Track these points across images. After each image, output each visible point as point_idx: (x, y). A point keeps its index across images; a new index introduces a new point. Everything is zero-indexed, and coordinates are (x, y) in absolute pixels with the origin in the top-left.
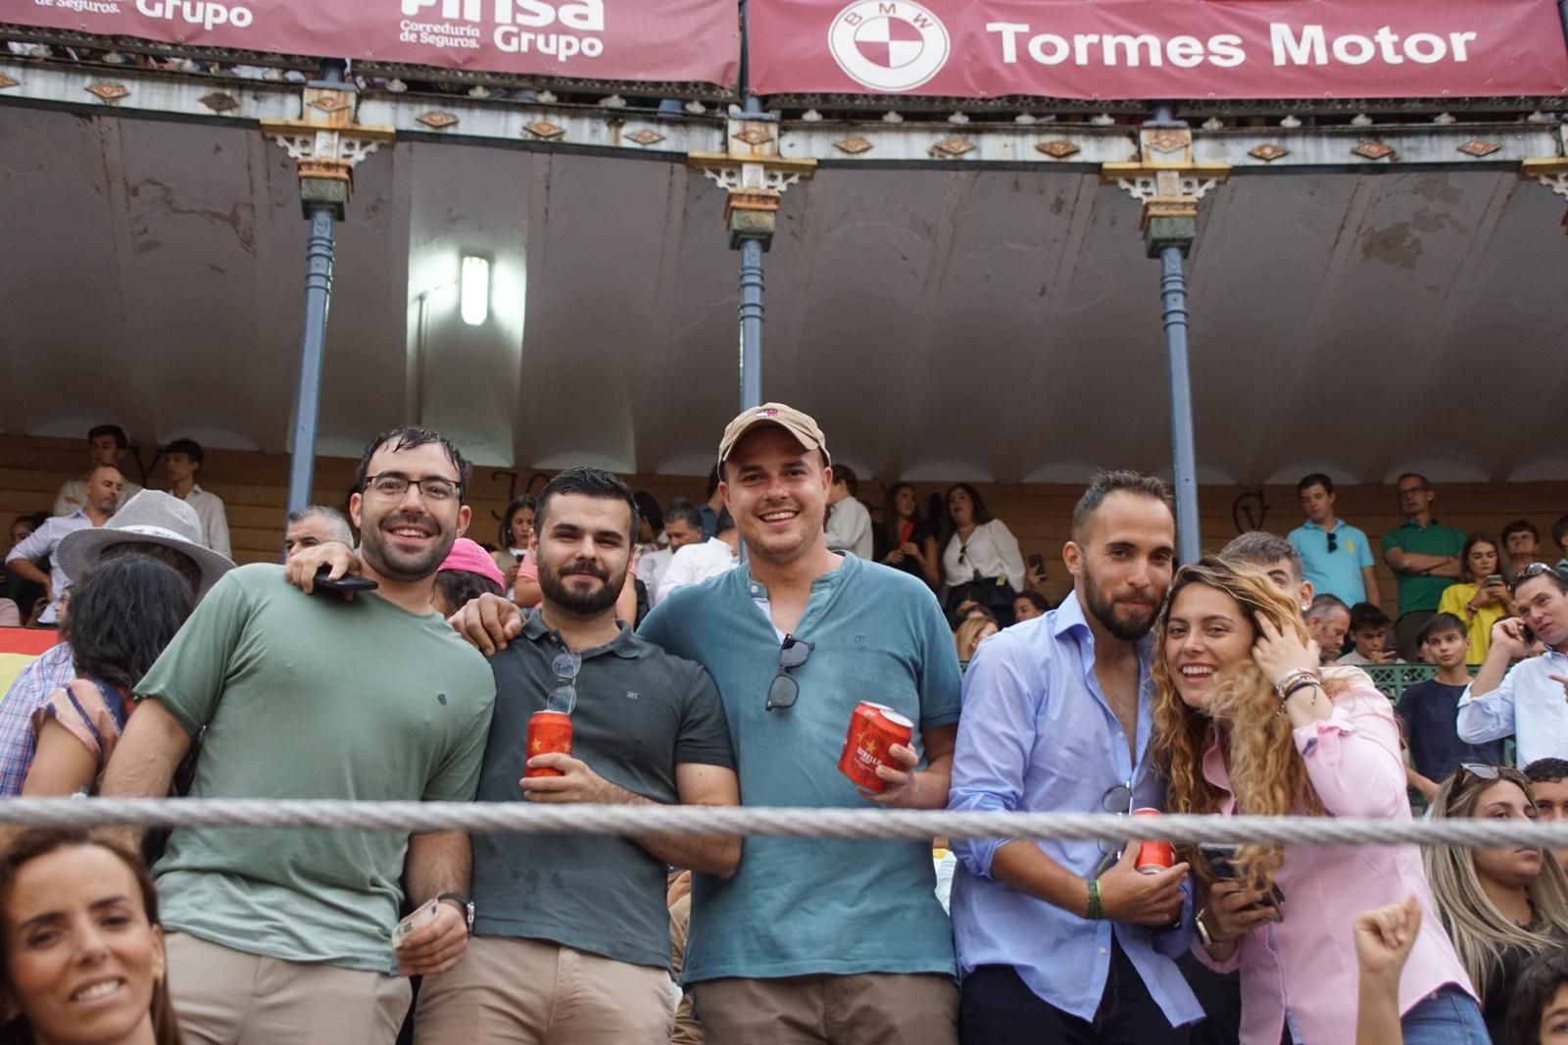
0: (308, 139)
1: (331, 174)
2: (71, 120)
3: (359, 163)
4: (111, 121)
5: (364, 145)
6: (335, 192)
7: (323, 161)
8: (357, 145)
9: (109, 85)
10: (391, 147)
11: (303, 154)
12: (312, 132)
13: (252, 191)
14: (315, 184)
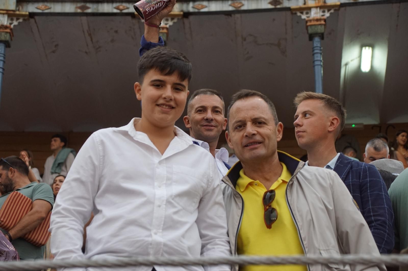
0: (308, 11)
1: (319, 23)
2: (223, 17)
3: (328, 17)
4: (238, 16)
5: (329, 11)
6: (320, 29)
7: (315, 18)
8: (326, 11)
9: (237, 3)
10: (339, 10)
11: (307, 17)
12: (309, 9)
13: (286, 33)
14: (313, 27)
